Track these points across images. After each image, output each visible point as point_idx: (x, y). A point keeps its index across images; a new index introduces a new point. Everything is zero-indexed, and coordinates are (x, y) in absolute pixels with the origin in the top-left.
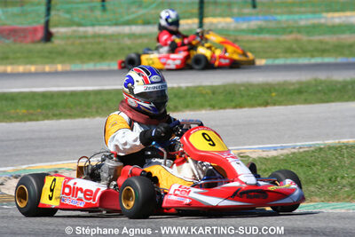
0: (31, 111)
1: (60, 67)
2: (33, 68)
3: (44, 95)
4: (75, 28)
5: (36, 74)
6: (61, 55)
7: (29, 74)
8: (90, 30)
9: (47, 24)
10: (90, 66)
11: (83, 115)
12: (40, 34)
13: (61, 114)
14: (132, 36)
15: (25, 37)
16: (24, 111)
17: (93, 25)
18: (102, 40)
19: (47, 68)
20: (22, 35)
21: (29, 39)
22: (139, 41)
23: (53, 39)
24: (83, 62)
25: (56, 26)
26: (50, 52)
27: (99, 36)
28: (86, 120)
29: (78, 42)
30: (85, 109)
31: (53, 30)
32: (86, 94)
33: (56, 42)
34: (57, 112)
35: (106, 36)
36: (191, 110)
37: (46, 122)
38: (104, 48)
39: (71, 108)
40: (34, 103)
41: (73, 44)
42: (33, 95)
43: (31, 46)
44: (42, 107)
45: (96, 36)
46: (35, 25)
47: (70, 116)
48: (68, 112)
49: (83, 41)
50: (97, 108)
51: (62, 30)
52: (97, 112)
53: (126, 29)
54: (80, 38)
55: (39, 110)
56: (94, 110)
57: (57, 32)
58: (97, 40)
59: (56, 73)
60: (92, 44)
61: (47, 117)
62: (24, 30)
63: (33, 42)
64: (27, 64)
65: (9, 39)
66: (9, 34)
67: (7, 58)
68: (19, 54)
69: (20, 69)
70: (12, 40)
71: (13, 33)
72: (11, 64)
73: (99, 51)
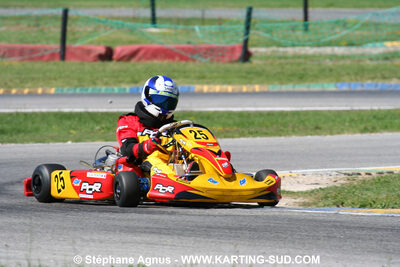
0: (227, 129)
1: (257, 88)
2: (230, 89)
3: (241, 114)
4: (274, 48)
5: (233, 94)
6: (260, 75)
7: (225, 94)
8: (290, 51)
9: (246, 42)
10: (288, 87)
11: (279, 133)
12: (238, 54)
13: (257, 132)
14: (334, 57)
15: (223, 56)
16: (220, 128)
17: (293, 46)
18: (302, 60)
19: (245, 89)
20: (220, 54)
21: (227, 59)
22: (341, 63)
23: (251, 59)
24: (282, 83)
25: (255, 46)
26: (248, 73)
27: (299, 57)
28: (283, 138)
29: (278, 62)
30: (282, 128)
31: (252, 50)
32: (283, 114)
33: (255, 62)
34: (253, 130)
35: (306, 57)
36: (389, 131)
37: (242, 139)
38: (304, 70)
39: (267, 127)
40: (231, 122)
41: (272, 64)
42: (230, 114)
43: (229, 66)
44: (238, 125)
45: (297, 56)
46: (233, 44)
47: (266, 134)
48: (264, 130)
49: (283, 61)
50: (293, 128)
51: (262, 50)
52: (293, 131)
53: (328, 50)
54: (280, 58)
55: (235, 128)
56: (291, 129)
57: (256, 52)
58: (297, 61)
59: (254, 94)
60: (292, 64)
61: (242, 135)
62: (222, 49)
63: (231, 62)
64: (224, 83)
65: (206, 57)
66: (205, 53)
67: (204, 77)
68: (215, 74)
69: (217, 88)
70: (209, 59)
71: (210, 52)
72: (208, 83)
73: (299, 73)
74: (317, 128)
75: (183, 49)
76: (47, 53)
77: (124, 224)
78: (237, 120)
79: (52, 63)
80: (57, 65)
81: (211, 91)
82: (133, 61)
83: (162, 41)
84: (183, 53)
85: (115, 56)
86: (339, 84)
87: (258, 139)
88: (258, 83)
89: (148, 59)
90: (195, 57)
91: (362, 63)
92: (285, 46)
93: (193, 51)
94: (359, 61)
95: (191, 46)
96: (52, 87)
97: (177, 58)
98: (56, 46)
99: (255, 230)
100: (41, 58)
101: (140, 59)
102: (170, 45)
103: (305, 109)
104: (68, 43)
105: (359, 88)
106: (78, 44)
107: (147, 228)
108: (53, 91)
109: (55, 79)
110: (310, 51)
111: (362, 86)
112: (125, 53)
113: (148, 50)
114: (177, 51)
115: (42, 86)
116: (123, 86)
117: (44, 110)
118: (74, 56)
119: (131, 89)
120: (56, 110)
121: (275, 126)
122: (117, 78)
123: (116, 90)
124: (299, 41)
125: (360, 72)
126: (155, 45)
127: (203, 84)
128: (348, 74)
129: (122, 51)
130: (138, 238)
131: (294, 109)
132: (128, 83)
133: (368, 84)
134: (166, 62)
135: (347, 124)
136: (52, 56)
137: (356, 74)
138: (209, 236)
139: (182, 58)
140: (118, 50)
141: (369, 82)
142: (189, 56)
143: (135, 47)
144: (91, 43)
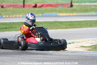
0: (67, 26)
1: (75, 14)
2: (67, 14)
3: (70, 22)
4: (79, 3)
5: (68, 16)
6: (75, 11)
7: (66, 16)
8: (83, 4)
10: (83, 14)
11: (81, 27)
12: (69, 5)
13: (75, 27)
16: (65, 26)
18: (86, 7)
19: (71, 14)
21: (66, 6)
24: (81, 13)
26: (72, 10)
28: (82, 29)
29: (80, 7)
30: (82, 26)
32: (82, 21)
33: (74, 7)
40: (68, 24)
41: (78, 8)
42: (67, 22)
43: (67, 8)
44: (70, 25)
47: (77, 28)
48: (77, 26)
49: (81, 7)
50: (85, 25)
51: (76, 4)
52: (85, 26)
53: (93, 4)
55: (69, 26)
57: (74, 5)
59: (74, 16)
60: (84, 8)
61: (71, 28)
62: (65, 4)
63: (68, 7)
64: (66, 13)
65: (61, 6)
67: (60, 12)
68: (64, 11)
72: (62, 13)
73: (86, 10)
81: (63, 15)
84: (55, 5)
85: (37, 6)
86: (96, 13)
89: (46, 7)
90: (58, 6)
95: (57, 3)
97: (54, 7)
101: (44, 7)
102: (52, 3)
108: (21, 16)
109: (22, 13)
110: (88, 4)
115: (18, 15)
116: (39, 14)
119: (41, 15)
121: (80, 25)
122: (38, 12)
129: (39, 5)
136: (21, 7)
143: (43, 4)
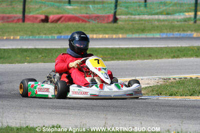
0: (105, 56)
1: (121, 36)
2: (107, 36)
3: (112, 49)
4: (129, 16)
5: (109, 39)
6: (122, 30)
7: (105, 39)
8: (137, 17)
9: (115, 13)
10: (136, 36)
11: (131, 59)
12: (111, 19)
13: (120, 58)
14: (159, 20)
15: (103, 20)
16: (101, 56)
17: (139, 15)
18: (143, 22)
19: (114, 36)
20: (102, 19)
21: (105, 21)
22: (163, 23)
23: (118, 21)
24: (133, 33)
25: (119, 15)
26: (116, 28)
27: (142, 20)
28: (133, 61)
29: (131, 23)
30: (133, 56)
31: (118, 17)
32: (133, 49)
33: (120, 23)
34: (118, 57)
35: (145, 20)
36: (186, 57)
37: (112, 62)
38: (144, 27)
39: (125, 56)
40: (107, 53)
41: (128, 24)
42: (107, 49)
43: (106, 25)
44: (110, 54)
45: (140, 20)
46: (108, 14)
47: (124, 59)
48: (123, 57)
49: (134, 22)
50: (138, 56)
51: (123, 17)
52: (138, 57)
53: (156, 17)
54: (132, 21)
55: (109, 56)
57: (120, 18)
58: (141, 22)
59: (119, 39)
60: (138, 24)
61: (113, 59)
62: (103, 17)
63: (108, 23)
64: (104, 34)
65: (95, 21)
66: (95, 19)
67: (94, 31)
68: (100, 29)
69: (101, 36)
70: (96, 21)
71: (97, 18)
72: (96, 34)
73: (141, 28)
74: (150, 56)
75: (84, 17)
76: (16, 19)
77: (51, 104)
78: (110, 52)
79: (18, 23)
80: (20, 25)
81: (98, 37)
82: (59, 23)
83: (73, 12)
84: (84, 19)
85: (50, 20)
86: (161, 34)
87: (120, 61)
88: (121, 34)
89: (66, 22)
90: (89, 20)
91: (173, 23)
92: (135, 15)
93: (89, 18)
94: (172, 22)
95: (88, 15)
96: (18, 36)
97: (81, 21)
98: (20, 15)
99: (116, 107)
100: (13, 21)
101: (62, 22)
102: (77, 15)
103: (144, 46)
104: (26, 14)
105: (171, 36)
106: (31, 14)
107: (63, 106)
108: (18, 38)
109: (19, 32)
110: (147, 17)
111: (173, 35)
112: (55, 19)
113: (66, 17)
114: (80, 17)
115: (13, 35)
116: (54, 35)
117: (14, 47)
118: (29, 20)
119: (58, 37)
120: (20, 47)
121: (129, 55)
122: (50, 31)
123: (50, 37)
124: (142, 13)
125: (172, 28)
126: (70, 15)
127: (93, 34)
128: (166, 29)
129: (54, 17)
130: (58, 111)
131: (138, 46)
132: (56, 34)
133: (176, 34)
134: (75, 23)
135: (165, 54)
136: (18, 20)
137: (170, 29)
138: (93, 110)
139: (83, 21)
140: (51, 17)
141: (177, 33)
142: (87, 20)
143: (60, 15)
144: (38, 13)
